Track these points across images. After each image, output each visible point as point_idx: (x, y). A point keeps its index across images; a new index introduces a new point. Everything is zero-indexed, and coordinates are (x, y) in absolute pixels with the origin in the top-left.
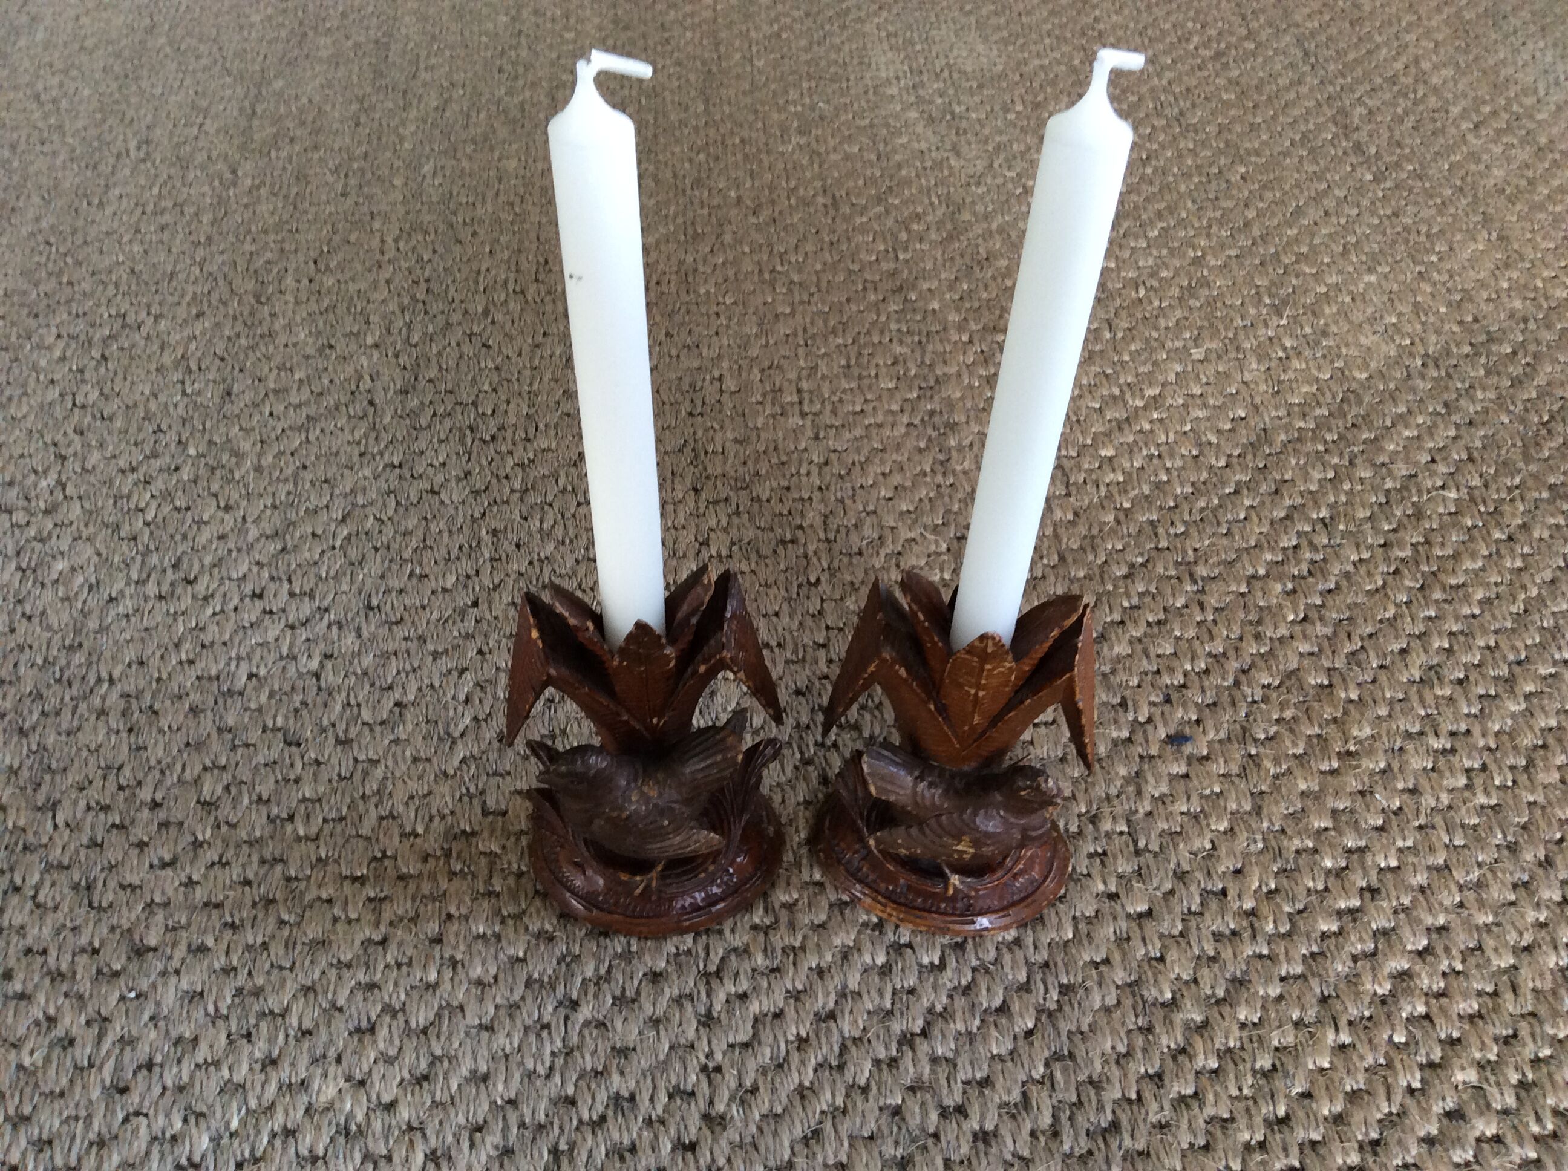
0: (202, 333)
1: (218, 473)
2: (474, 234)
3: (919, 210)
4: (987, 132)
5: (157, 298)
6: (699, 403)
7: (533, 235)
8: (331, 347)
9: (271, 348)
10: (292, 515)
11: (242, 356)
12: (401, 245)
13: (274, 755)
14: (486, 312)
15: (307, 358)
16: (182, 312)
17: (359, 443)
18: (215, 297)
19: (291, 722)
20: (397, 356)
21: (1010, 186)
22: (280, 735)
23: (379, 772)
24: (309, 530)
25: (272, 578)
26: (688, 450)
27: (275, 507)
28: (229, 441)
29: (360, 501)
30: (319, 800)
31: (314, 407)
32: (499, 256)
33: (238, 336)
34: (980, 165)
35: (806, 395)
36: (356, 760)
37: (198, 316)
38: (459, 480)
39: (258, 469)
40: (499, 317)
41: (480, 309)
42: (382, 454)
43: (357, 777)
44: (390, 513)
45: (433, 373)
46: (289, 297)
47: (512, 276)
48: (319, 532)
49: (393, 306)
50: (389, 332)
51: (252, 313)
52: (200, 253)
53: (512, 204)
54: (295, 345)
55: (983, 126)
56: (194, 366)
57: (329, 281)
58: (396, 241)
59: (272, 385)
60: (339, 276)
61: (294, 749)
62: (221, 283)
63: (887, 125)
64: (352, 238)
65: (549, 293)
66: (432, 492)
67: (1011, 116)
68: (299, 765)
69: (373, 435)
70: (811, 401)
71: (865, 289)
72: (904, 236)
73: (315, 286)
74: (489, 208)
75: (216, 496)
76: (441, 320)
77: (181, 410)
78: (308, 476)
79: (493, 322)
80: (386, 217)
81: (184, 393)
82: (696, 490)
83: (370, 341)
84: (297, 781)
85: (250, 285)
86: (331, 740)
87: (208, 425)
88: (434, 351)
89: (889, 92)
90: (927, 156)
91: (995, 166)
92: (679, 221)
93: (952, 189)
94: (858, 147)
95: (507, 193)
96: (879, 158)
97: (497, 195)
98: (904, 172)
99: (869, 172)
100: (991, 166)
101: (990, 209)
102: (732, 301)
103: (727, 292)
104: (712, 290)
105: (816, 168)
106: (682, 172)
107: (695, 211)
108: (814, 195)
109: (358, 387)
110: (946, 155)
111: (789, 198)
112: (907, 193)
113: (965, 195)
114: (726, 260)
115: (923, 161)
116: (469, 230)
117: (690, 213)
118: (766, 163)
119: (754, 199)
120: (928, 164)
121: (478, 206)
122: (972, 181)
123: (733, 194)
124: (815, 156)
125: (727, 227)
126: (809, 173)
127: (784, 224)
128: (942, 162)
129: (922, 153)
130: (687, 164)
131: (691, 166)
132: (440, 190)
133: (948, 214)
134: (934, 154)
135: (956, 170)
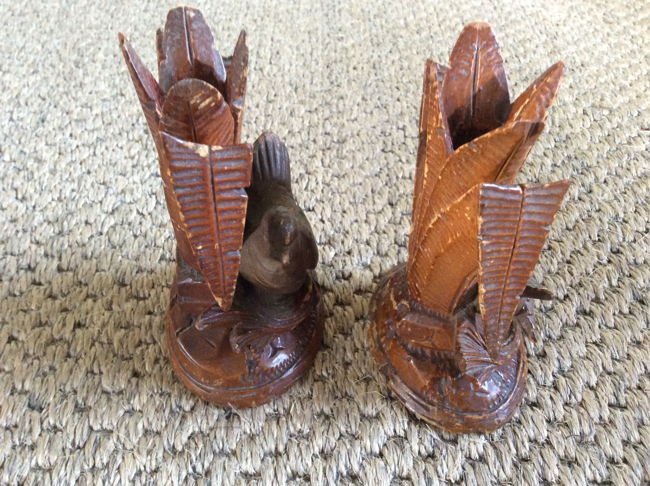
0: (34, 84)
1: (22, 174)
2: (229, 36)
3: (529, 36)
5: (8, 61)
6: (390, 144)
7: (269, 38)
8: (122, 95)
9: (80, 94)
10: (72, 206)
11: (58, 98)
13: (16, 419)
15: (104, 100)
16: (23, 70)
17: (133, 158)
18: (48, 62)
19: (38, 386)
21: (585, 27)
22: (25, 398)
23: (111, 444)
24: (84, 219)
25: (46, 255)
26: (383, 176)
27: (60, 200)
28: (36, 152)
29: (128, 199)
30: (50, 471)
31: (103, 132)
33: (58, 86)
34: (564, 16)
36: (91, 428)
37: (33, 73)
39: (53, 172)
42: (149, 166)
43: (90, 448)
44: (151, 209)
46: (99, 65)
48: (92, 220)
51: (71, 73)
52: (45, 37)
53: (255, 21)
54: (96, 93)
56: (22, 102)
59: (75, 116)
61: (36, 414)
62: (54, 55)
65: (279, 70)
68: (37, 431)
69: (145, 153)
75: (16, 190)
77: (6, 131)
78: (90, 179)
81: (11, 119)
82: (391, 204)
84: (33, 447)
85: (75, 57)
86: (71, 407)
87: (23, 140)
90: (527, 9)
91: (572, 16)
92: (367, 34)
93: (548, 27)
94: (480, 2)
95: (253, 15)
96: (495, 8)
97: (246, 15)
98: (513, 17)
99: (490, 15)
100: (569, 16)
101: (576, 39)
102: (407, 80)
103: (403, 75)
104: (393, 74)
105: (455, 11)
106: (367, 10)
107: (377, 30)
108: (456, 25)
109: (138, 120)
110: (539, 9)
111: (440, 26)
112: (518, 27)
113: (557, 30)
114: (401, 57)
115: (524, 11)
116: (226, 33)
117: (374, 31)
118: (422, 7)
119: (416, 25)
120: (528, 13)
121: (234, 21)
122: (559, 23)
123: (402, 22)
124: (453, 6)
125: (400, 39)
126: (451, 14)
127: (439, 39)
128: (537, 13)
129: (523, 7)
130: (370, 6)
131: (374, 7)
132: (209, 12)
133: (548, 39)
134: (531, 8)
135: (548, 17)
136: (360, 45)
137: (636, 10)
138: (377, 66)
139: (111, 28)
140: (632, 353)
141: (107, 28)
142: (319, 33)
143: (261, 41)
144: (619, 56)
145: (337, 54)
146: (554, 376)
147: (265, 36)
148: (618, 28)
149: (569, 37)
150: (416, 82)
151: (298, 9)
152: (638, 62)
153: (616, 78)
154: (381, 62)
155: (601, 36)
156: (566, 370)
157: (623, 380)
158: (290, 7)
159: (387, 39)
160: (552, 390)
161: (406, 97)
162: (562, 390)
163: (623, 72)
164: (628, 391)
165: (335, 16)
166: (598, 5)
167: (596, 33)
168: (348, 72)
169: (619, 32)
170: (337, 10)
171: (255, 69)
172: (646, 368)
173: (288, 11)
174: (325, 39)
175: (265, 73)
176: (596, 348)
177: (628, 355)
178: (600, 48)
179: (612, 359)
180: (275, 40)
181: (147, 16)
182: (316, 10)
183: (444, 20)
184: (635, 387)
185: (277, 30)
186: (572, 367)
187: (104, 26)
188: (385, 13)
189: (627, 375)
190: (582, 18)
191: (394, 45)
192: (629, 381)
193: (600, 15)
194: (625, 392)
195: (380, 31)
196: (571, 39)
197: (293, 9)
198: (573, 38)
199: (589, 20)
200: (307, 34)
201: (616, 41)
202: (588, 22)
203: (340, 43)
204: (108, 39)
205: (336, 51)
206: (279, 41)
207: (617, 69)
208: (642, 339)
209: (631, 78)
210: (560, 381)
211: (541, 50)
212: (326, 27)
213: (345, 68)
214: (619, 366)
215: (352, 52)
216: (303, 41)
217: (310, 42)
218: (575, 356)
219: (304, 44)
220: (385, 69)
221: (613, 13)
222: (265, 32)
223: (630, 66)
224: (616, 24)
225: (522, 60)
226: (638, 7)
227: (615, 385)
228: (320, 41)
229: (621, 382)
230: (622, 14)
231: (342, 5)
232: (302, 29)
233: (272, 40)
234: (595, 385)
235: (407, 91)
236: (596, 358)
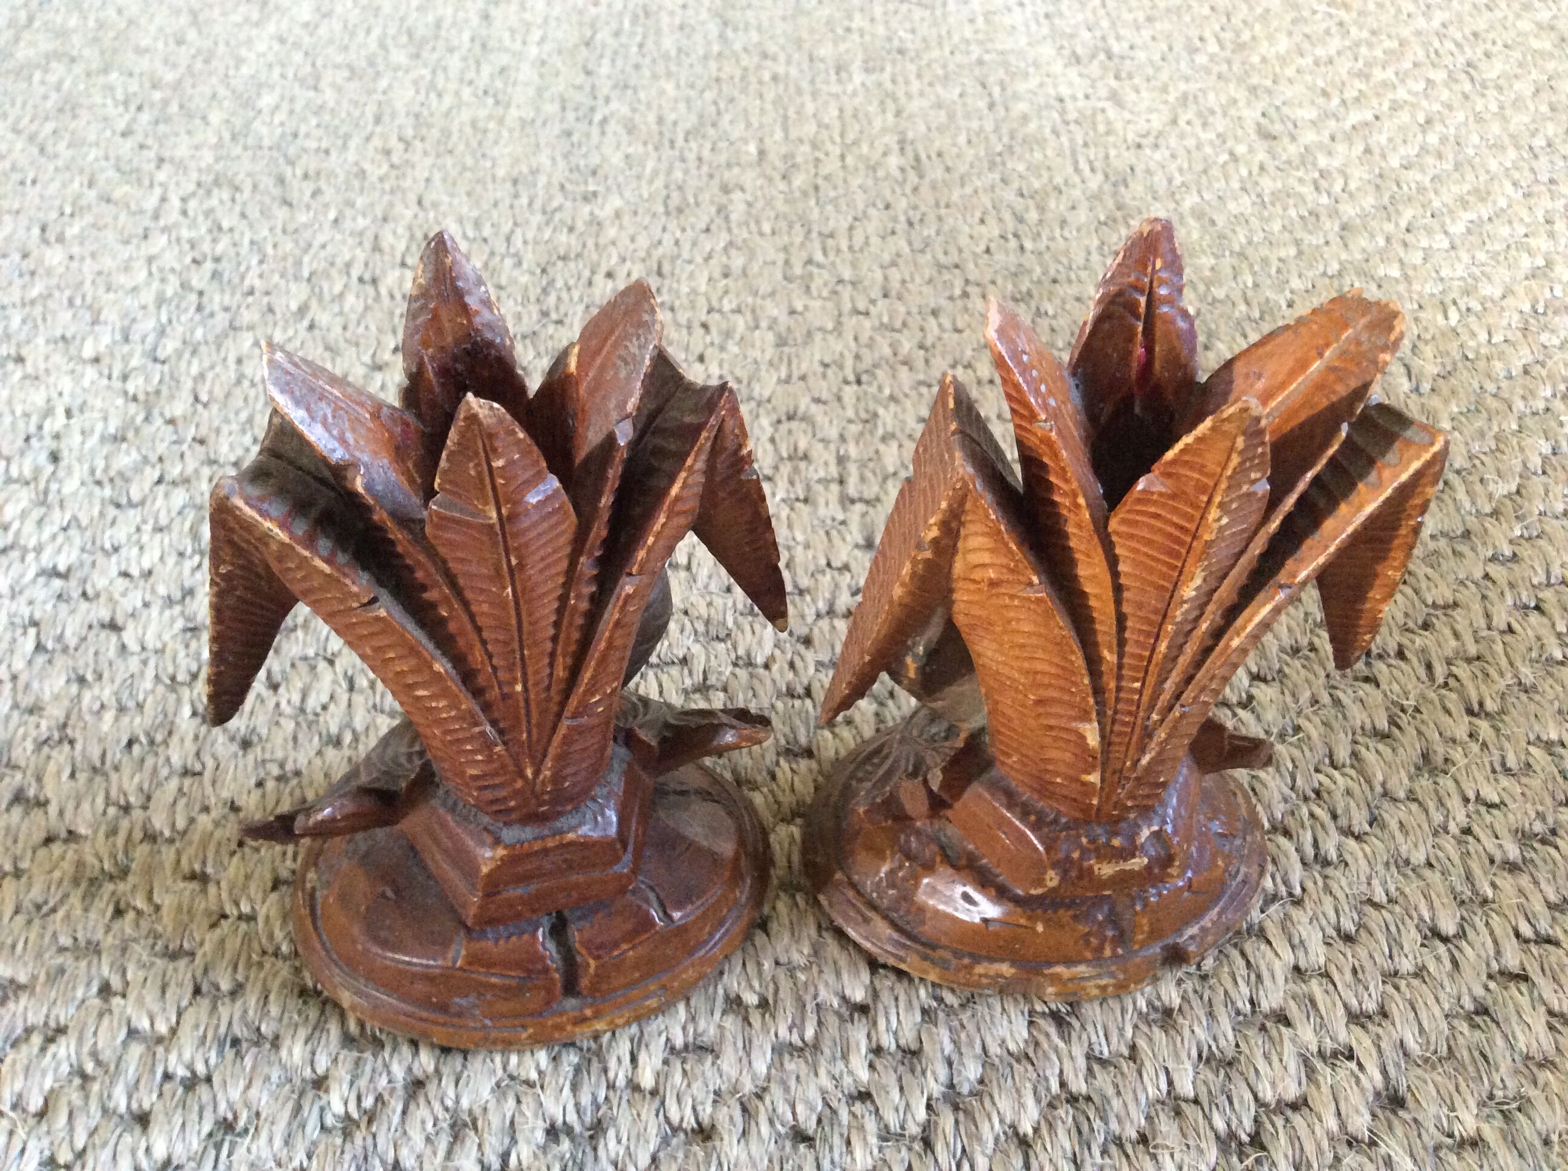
2: (316, 193)
3: (1059, 180)
4: (1164, 76)
7: (412, 198)
12: (192, 205)
14: (303, 310)
20: (125, 378)
21: (1208, 150)
32: (347, 224)
34: (1157, 122)
35: (853, 469)
38: (169, 602)
40: (323, 318)
41: (294, 306)
45: (179, 407)
47: (361, 255)
49: (148, 297)
50: (126, 339)
53: (387, 153)
55: (1158, 69)
57: (55, 256)
58: (184, 200)
60: (76, 250)
63: (1006, 65)
64: (117, 194)
66: (113, 626)
67: (1201, 59)
69: (37, 513)
70: (863, 479)
71: (965, 295)
72: (1033, 216)
73: (29, 264)
74: (351, 156)
76: (221, 320)
79: (311, 327)
80: (181, 166)
83: (88, 352)
88: (195, 370)
89: (1007, 20)
90: (1069, 105)
91: (1182, 122)
92: (659, 183)
93: (1113, 153)
94: (957, 91)
95: (385, 137)
96: (991, 106)
97: (368, 139)
98: (1032, 126)
99: (975, 125)
100: (1174, 122)
101: (1178, 180)
102: (734, 306)
103: (726, 292)
104: (703, 288)
105: (890, 116)
106: (673, 117)
107: (686, 172)
108: (885, 154)
109: (40, 428)
110: (1100, 105)
111: (843, 157)
112: (1038, 155)
113: (1134, 161)
114: (731, 244)
115: (1063, 112)
116: (308, 188)
117: (678, 175)
118: (810, 108)
119: (785, 158)
120: (1072, 116)
121: (334, 154)
122: (1144, 142)
123: (752, 148)
124: (889, 101)
125: (737, 196)
126: (878, 123)
127: (832, 194)
128: (1094, 114)
129: (1061, 100)
130: (682, 106)
131: (689, 108)
132: (279, 131)
133: (1107, 188)
134: (1081, 103)
135: (1119, 126)
136: (635, 213)
137: (1344, 102)
138: (666, 268)
139: (34, 182)
140: (1142, 1043)
141: (22, 183)
142: (542, 180)
143: (391, 205)
144: (1276, 226)
145: (573, 237)
146: (929, 1107)
147: (404, 192)
148: (1293, 150)
149: (1160, 180)
150: (753, 311)
151: (501, 121)
152: (1322, 241)
153: (1256, 285)
154: (679, 256)
155: (1244, 172)
156: (965, 1089)
157: (1105, 1120)
158: (482, 113)
159: (705, 197)
160: (918, 1146)
161: (722, 348)
162: (939, 1147)
163: (1279, 271)
164: (1113, 1149)
165: (588, 135)
166: (1253, 90)
167: (1231, 167)
168: (590, 283)
169: (1289, 162)
170: (598, 117)
171: (361, 280)
172: (1170, 1083)
173: (474, 124)
174: (551, 198)
175: (383, 291)
176: (1052, 1030)
177: (1133, 1047)
178: (1232, 206)
179: (1088, 1057)
180: (426, 203)
181: (127, 146)
182: (544, 123)
183: (856, 143)
184: (1134, 1135)
185: (437, 176)
186: (981, 1081)
187: (16, 177)
188: (714, 125)
189: (1116, 1103)
190: (1205, 125)
191: (719, 211)
192: (1120, 1121)
193: (1251, 115)
194: (1104, 1152)
195: (694, 172)
196: (1165, 183)
197: (490, 117)
198: (1170, 181)
199: (1221, 130)
200: (508, 185)
201: (1279, 185)
202: (1219, 136)
203: (587, 209)
204: (18, 212)
205: (571, 229)
206: (435, 205)
207: (1265, 261)
208: (1176, 1002)
209: (1296, 283)
210: (941, 1122)
211: (1082, 216)
212: (561, 164)
213: (587, 273)
214: (1104, 1080)
215: (612, 232)
216: (496, 205)
217: (512, 207)
218: (994, 1049)
219: (495, 214)
220: (684, 276)
221: (1285, 110)
222: (407, 183)
223: (1300, 253)
224: (1286, 140)
225: (1028, 245)
226: (1350, 94)
227: (1080, 1132)
228: (538, 204)
229: (1097, 1124)
230: (1307, 113)
231: (614, 105)
232: (501, 173)
233: (420, 203)
234: (1030, 1131)
235: (728, 334)
236: (1047, 1058)
